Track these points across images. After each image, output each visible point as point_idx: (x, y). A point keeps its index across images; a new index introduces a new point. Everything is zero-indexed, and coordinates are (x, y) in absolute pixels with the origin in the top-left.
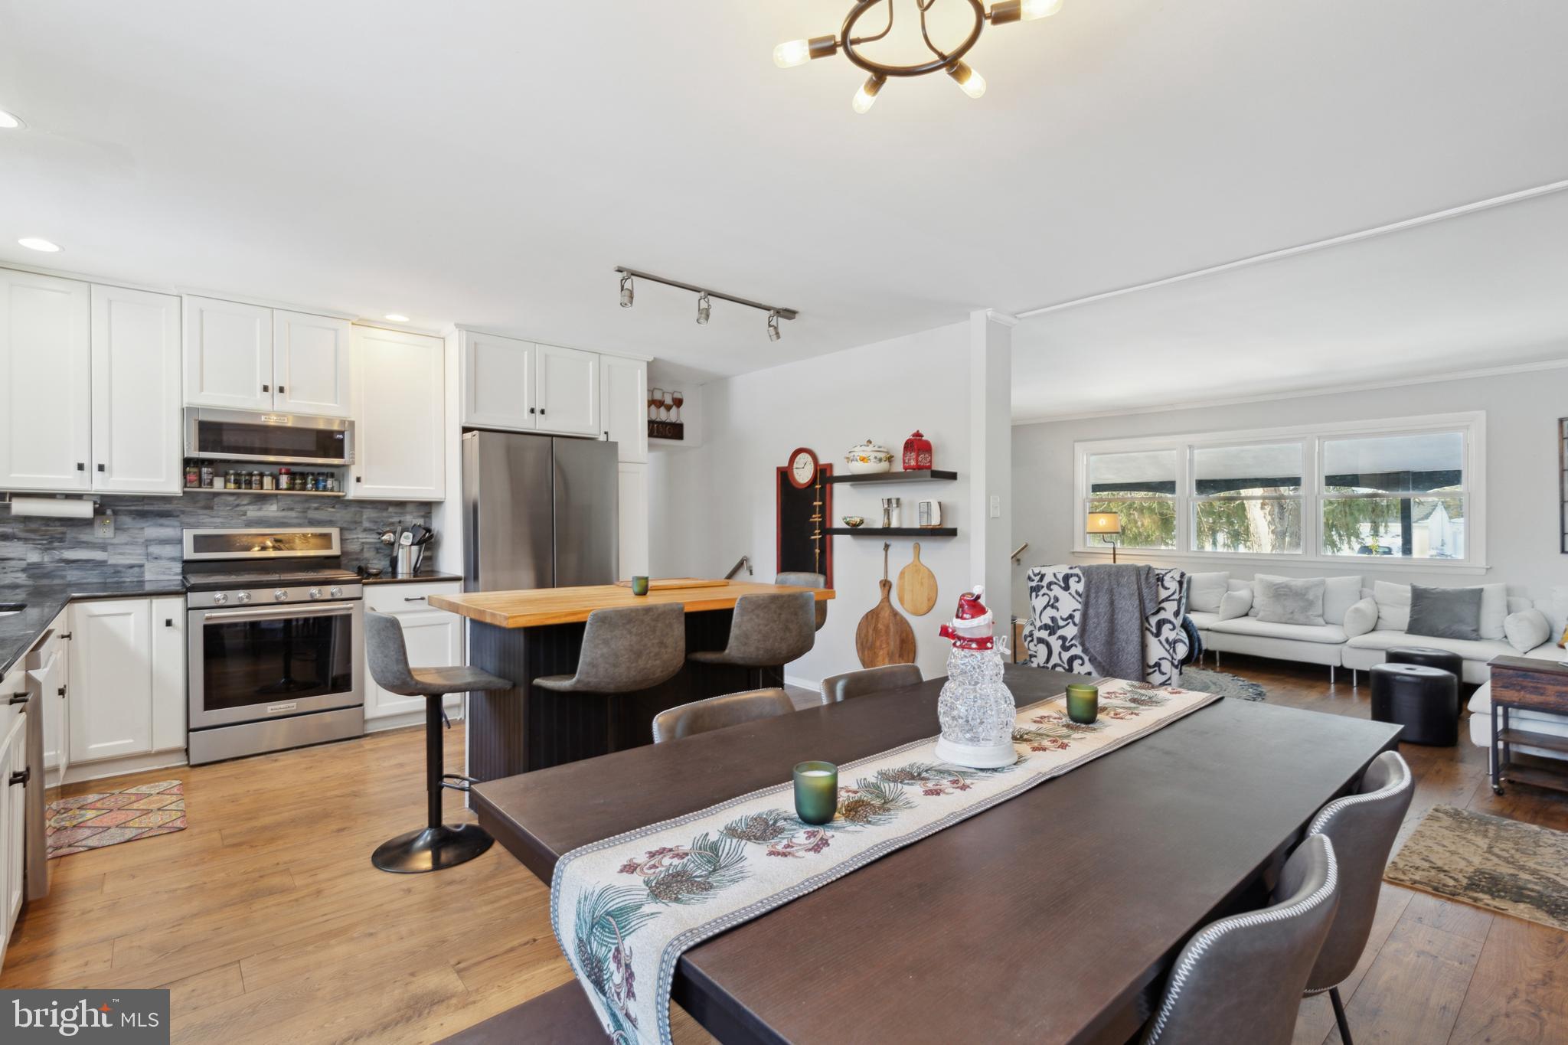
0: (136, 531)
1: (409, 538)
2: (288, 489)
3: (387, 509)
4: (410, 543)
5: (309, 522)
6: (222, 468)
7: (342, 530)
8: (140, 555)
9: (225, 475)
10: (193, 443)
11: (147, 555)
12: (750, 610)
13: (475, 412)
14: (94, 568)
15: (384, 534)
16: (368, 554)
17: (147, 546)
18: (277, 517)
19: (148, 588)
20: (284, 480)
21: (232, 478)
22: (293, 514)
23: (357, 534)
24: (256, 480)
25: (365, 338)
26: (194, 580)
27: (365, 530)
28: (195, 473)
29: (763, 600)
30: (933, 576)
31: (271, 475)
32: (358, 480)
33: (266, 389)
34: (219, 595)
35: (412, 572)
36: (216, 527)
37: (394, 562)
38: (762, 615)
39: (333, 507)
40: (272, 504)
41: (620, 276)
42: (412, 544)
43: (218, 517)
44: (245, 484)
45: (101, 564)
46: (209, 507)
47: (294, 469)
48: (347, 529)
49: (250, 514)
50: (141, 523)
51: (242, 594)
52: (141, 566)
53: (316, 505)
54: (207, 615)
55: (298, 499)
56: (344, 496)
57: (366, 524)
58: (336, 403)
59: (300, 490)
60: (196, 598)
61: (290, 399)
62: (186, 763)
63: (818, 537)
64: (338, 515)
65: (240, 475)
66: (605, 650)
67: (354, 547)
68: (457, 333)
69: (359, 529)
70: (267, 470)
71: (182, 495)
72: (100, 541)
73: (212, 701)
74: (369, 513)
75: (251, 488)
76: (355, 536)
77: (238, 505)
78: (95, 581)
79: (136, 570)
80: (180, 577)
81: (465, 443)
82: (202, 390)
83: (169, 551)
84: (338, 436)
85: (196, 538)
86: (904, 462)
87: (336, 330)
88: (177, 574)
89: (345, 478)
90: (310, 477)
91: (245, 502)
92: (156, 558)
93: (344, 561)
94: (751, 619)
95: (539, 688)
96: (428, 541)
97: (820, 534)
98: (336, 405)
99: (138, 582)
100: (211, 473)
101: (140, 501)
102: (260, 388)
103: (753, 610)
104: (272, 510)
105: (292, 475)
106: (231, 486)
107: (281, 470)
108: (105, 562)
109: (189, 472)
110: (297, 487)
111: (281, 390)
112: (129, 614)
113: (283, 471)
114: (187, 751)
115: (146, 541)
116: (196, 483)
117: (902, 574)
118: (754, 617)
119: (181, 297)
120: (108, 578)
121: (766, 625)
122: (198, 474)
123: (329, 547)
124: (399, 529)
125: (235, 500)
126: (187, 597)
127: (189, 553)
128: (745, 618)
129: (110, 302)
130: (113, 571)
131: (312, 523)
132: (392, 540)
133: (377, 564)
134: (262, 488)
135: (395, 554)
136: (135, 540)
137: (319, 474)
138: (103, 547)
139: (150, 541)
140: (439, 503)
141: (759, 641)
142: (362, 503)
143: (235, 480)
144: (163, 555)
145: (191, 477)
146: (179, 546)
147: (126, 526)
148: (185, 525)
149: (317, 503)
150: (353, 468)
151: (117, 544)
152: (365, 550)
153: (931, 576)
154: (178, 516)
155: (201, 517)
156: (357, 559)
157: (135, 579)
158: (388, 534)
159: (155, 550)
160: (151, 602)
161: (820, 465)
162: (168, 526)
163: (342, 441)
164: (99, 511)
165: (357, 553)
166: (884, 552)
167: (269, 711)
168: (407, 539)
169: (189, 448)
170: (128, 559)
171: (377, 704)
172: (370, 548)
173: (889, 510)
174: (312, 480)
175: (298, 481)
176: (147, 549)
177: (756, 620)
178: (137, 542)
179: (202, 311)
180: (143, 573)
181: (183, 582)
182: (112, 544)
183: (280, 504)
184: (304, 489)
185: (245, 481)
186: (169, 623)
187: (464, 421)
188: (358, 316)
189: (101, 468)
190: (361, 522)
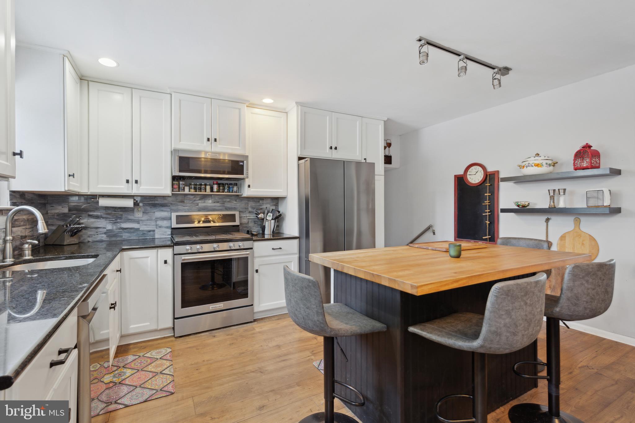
0: (152, 214)
1: (271, 217)
2: (217, 192)
3: (259, 202)
4: (271, 219)
5: (225, 208)
6: (189, 181)
7: (240, 212)
8: (153, 225)
9: (189, 185)
10: (176, 168)
11: (156, 225)
12: (581, 277)
13: (304, 149)
14: (134, 232)
15: (259, 214)
16: (251, 224)
17: (156, 221)
18: (211, 206)
19: (157, 243)
20: (215, 187)
21: (193, 186)
22: (218, 204)
23: (246, 214)
24: (203, 187)
25: (252, 113)
26: (177, 239)
27: (250, 212)
28: (177, 184)
29: (592, 268)
30: (595, 240)
31: (210, 185)
32: (249, 186)
33: (208, 140)
34: (188, 247)
35: (272, 233)
36: (185, 212)
37: (263, 228)
38: (591, 280)
39: (236, 201)
40: (209, 200)
41: (419, 44)
42: (272, 219)
43: (186, 206)
44: (198, 189)
45: (138, 230)
46: (182, 202)
47: (220, 182)
48: (242, 212)
49: (200, 204)
50: (154, 210)
51: (198, 246)
52: (154, 231)
53: (228, 200)
54: (183, 258)
55: (220, 197)
56: (242, 195)
57: (250, 209)
58: (240, 147)
59: (222, 192)
60: (178, 249)
61: (219, 145)
62: (173, 334)
63: (488, 214)
64: (238, 205)
65: (196, 185)
66: (508, 320)
67: (245, 221)
68: (296, 107)
69: (247, 212)
70: (208, 182)
71: (171, 195)
72: (137, 219)
73: (185, 304)
74: (251, 204)
75: (201, 192)
76: (245, 215)
77: (195, 200)
78: (135, 238)
79: (152, 233)
80: (170, 236)
81: (300, 165)
82: (180, 141)
83: (165, 223)
84: (241, 164)
85: (178, 217)
86: (574, 165)
87: (240, 109)
88: (169, 235)
89: (242, 186)
90: (227, 186)
91: (198, 199)
92: (160, 227)
93: (241, 228)
94: (582, 284)
95: (415, 335)
96: (279, 218)
97: (489, 212)
98: (240, 148)
99: (152, 239)
100: (184, 184)
101: (153, 199)
102: (206, 139)
103: (583, 277)
104: (209, 203)
105: (219, 185)
106: (192, 191)
107: (214, 182)
108: (139, 229)
109: (175, 184)
110: (221, 190)
111: (215, 140)
112: (148, 257)
113: (215, 183)
114: (173, 328)
115: (156, 218)
116: (177, 189)
117: (563, 238)
118: (584, 282)
119: (171, 94)
120: (140, 237)
121: (594, 289)
122: (178, 184)
123: (235, 221)
124: (266, 212)
125: (194, 198)
126: (174, 248)
127: (175, 225)
128: (577, 283)
129: (140, 97)
130: (142, 234)
131: (227, 209)
132: (263, 217)
133: (256, 229)
134: (206, 192)
135: (264, 225)
136: (152, 218)
137: (230, 184)
138: (138, 222)
139: (158, 218)
140: (283, 198)
141: (587, 302)
142: (249, 199)
143: (194, 187)
144: (163, 226)
145: (175, 186)
146: (170, 221)
147: (147, 211)
148: (172, 211)
149: (229, 199)
150: (246, 180)
151: (143, 220)
152: (249, 222)
153: (592, 239)
154: (169, 206)
155: (179, 206)
156: (246, 227)
157: (151, 238)
158: (261, 214)
159: (160, 223)
160: (158, 251)
161: (488, 172)
162: (165, 211)
163: (243, 166)
164: (136, 204)
165: (246, 224)
166: (545, 224)
167: (211, 309)
168: (270, 217)
169: (175, 171)
170: (148, 227)
171: (259, 304)
172: (251, 221)
173: (554, 197)
174: (227, 187)
175: (221, 188)
176: (156, 222)
177: (586, 285)
178: (152, 219)
179: (180, 100)
180: (154, 234)
181: (171, 239)
182: (142, 220)
183: (213, 199)
184: (223, 192)
185: (199, 188)
186: (166, 262)
187: (299, 154)
188: (249, 101)
189: (136, 182)
190: (248, 208)
